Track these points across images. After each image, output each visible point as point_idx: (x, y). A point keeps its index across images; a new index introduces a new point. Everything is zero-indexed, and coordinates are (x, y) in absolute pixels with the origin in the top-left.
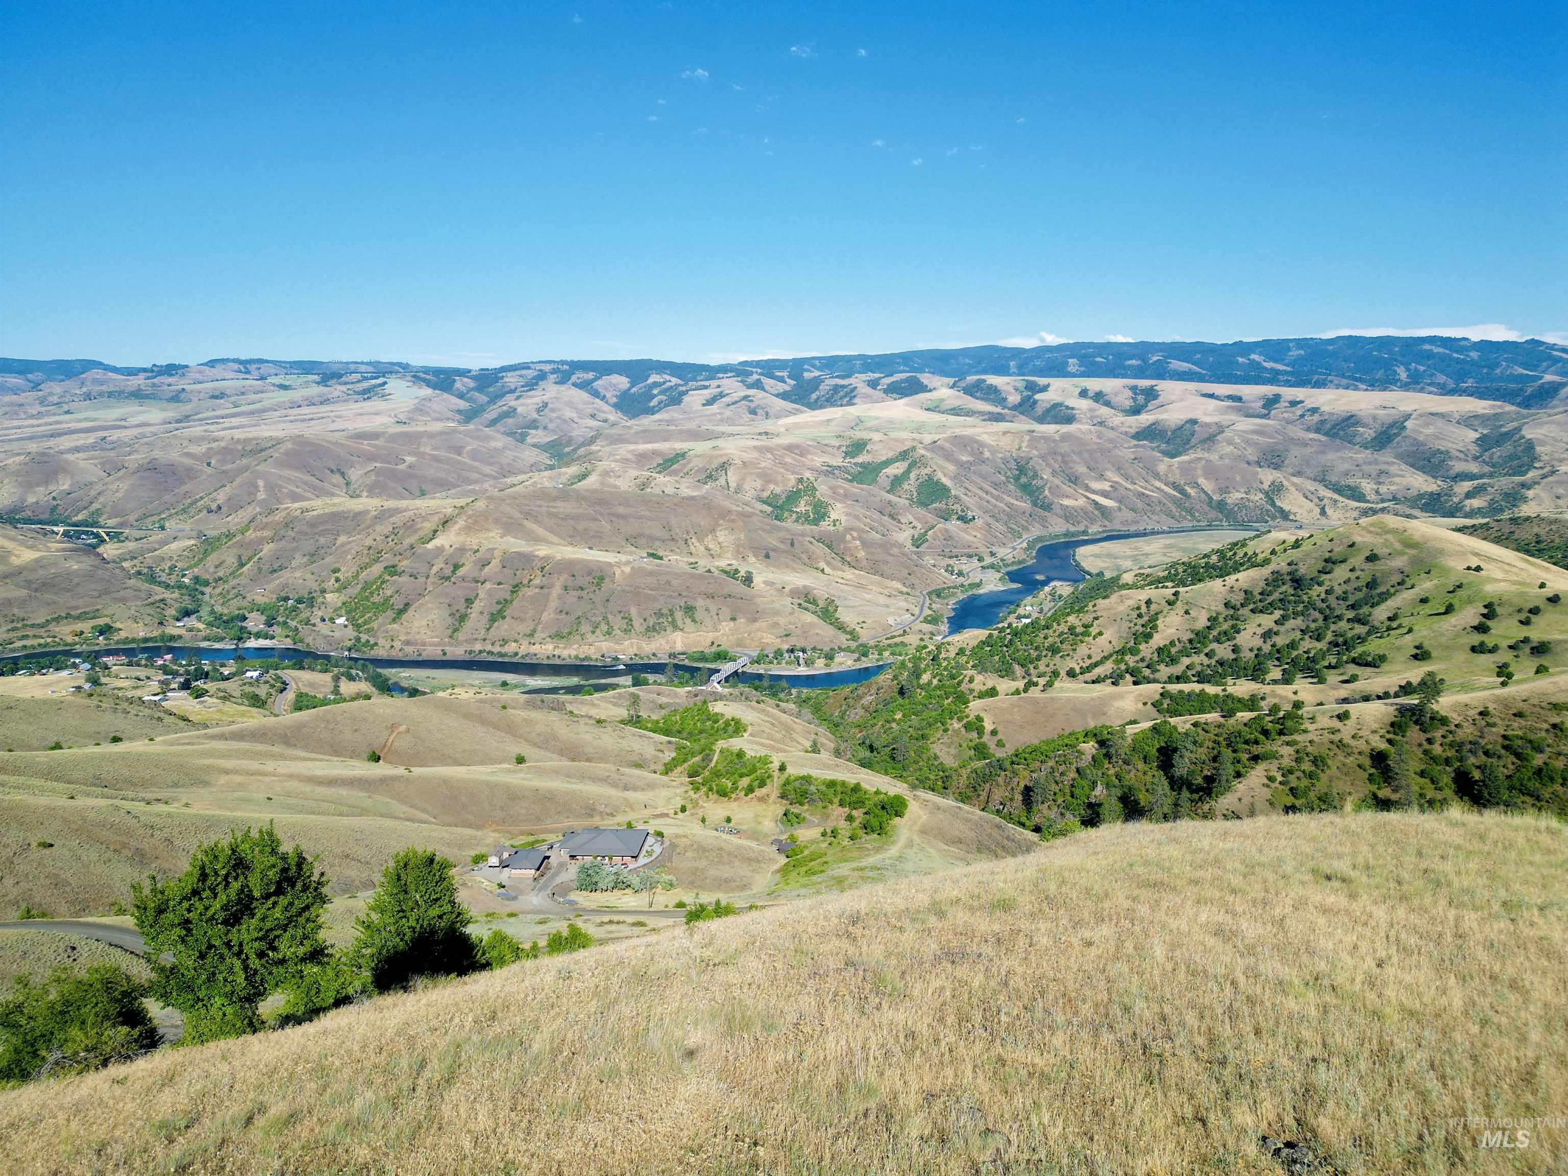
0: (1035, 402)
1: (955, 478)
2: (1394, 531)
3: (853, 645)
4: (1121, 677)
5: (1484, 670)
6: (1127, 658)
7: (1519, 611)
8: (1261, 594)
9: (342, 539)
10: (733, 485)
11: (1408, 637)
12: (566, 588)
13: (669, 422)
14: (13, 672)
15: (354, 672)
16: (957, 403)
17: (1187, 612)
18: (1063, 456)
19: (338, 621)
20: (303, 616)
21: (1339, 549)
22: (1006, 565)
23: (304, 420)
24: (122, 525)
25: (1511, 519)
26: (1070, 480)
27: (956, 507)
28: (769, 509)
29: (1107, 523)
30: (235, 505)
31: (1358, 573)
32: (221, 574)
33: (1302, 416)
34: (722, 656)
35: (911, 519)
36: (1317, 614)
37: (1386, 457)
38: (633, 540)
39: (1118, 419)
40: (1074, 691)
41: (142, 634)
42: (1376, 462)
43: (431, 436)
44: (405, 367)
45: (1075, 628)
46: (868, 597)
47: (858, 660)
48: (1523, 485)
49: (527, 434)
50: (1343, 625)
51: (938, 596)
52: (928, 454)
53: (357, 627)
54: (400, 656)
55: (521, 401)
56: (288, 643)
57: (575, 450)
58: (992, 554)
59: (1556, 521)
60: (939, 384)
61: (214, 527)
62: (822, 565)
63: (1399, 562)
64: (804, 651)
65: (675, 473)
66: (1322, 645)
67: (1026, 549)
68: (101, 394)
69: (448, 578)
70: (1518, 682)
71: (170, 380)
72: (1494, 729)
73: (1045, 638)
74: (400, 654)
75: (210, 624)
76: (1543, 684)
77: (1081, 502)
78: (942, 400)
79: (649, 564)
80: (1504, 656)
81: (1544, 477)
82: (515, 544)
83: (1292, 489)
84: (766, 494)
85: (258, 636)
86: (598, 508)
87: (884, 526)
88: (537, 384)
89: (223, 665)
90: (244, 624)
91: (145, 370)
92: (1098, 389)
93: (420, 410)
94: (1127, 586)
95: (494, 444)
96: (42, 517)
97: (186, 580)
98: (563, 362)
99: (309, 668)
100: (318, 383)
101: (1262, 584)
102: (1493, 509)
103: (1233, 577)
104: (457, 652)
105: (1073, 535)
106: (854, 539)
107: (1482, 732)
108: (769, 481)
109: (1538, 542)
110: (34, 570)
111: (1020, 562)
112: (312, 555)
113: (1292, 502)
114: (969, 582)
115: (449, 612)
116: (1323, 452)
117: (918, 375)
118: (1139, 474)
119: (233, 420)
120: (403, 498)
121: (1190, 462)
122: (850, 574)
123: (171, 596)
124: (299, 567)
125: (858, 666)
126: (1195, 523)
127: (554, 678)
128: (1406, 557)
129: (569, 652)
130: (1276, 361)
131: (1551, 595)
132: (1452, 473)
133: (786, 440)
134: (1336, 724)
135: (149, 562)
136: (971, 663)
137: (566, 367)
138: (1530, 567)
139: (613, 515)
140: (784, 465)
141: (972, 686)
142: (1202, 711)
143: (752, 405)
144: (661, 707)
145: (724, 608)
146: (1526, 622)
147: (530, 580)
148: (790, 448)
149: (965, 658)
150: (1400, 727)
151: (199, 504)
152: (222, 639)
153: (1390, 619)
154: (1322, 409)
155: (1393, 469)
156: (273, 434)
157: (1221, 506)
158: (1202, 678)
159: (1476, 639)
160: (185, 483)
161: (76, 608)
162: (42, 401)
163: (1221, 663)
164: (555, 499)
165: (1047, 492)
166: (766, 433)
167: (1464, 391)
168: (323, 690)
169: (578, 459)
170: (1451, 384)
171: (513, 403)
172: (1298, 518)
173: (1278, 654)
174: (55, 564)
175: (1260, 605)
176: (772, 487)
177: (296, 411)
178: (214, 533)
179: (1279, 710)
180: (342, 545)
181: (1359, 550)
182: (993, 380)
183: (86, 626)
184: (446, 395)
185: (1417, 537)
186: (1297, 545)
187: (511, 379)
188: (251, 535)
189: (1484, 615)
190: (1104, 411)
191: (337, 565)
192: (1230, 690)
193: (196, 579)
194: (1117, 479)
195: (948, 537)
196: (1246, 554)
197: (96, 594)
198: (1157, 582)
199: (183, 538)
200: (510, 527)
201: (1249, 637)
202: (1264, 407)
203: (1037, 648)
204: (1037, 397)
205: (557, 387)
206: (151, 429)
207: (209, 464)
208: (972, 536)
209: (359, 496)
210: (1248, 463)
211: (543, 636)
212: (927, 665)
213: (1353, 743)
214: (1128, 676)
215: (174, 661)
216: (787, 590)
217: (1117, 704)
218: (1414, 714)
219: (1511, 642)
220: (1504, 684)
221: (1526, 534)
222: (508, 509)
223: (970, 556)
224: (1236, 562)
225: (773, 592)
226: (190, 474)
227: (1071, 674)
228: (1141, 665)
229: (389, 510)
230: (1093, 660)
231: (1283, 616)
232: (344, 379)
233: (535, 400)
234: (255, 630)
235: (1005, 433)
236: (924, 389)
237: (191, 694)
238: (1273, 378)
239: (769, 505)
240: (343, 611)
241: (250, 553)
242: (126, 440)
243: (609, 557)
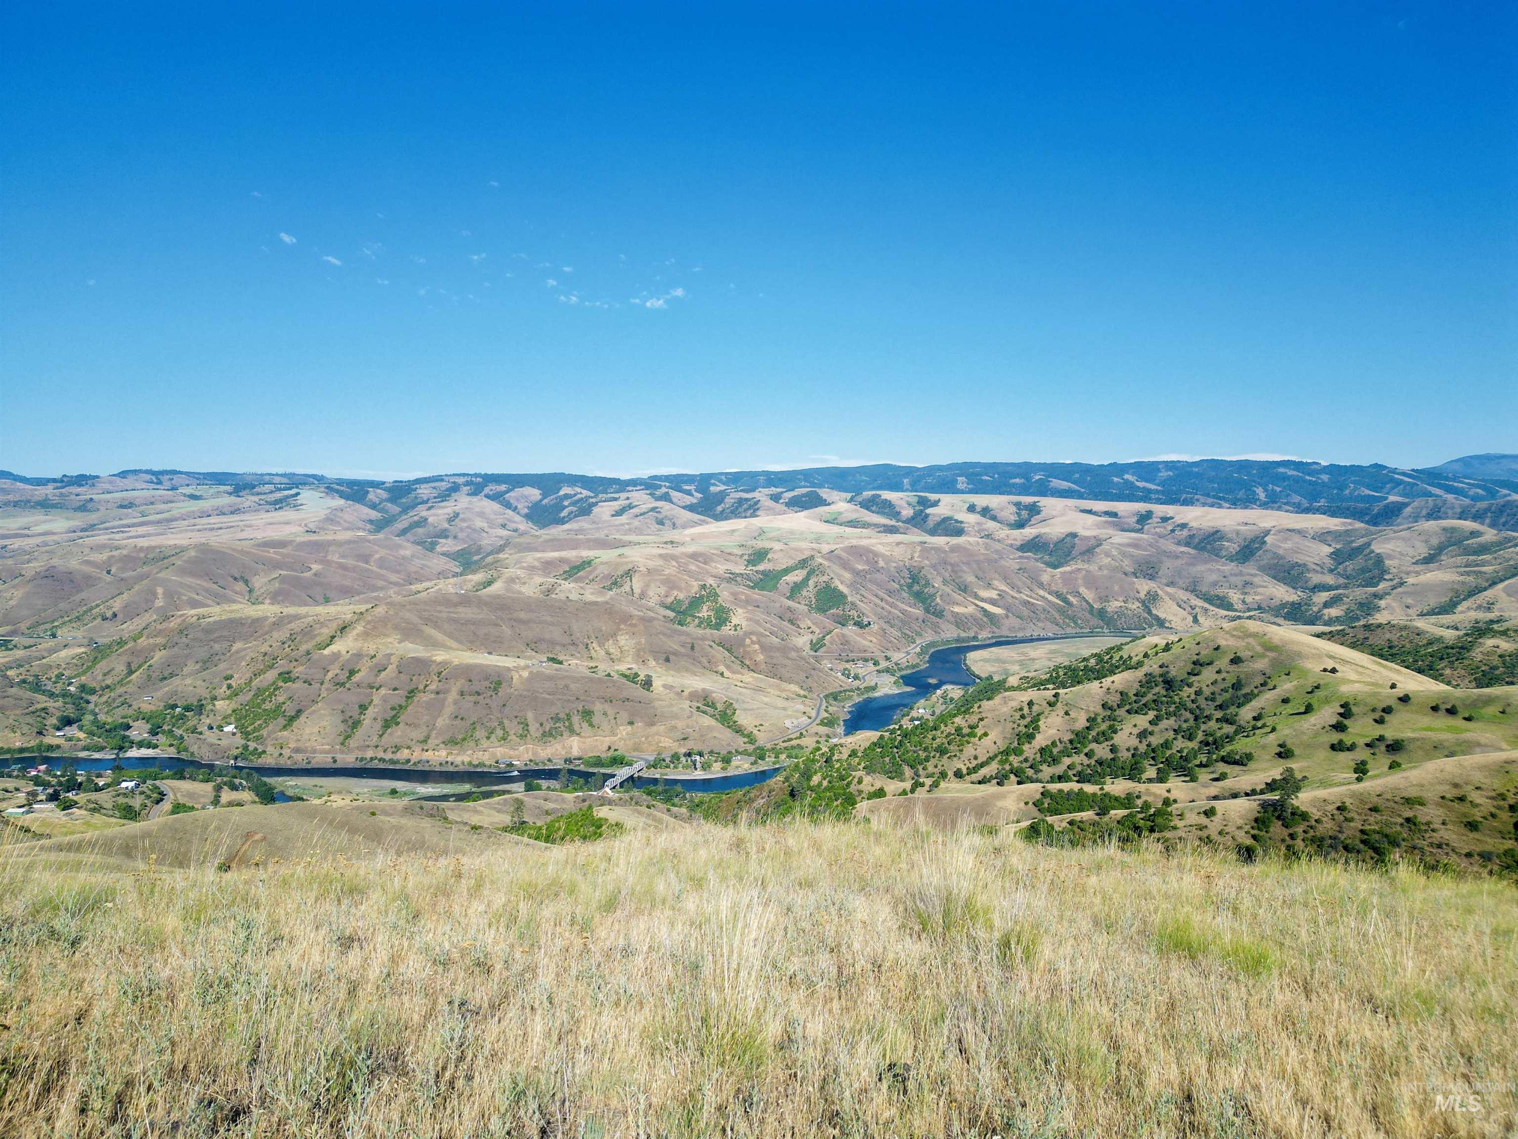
0: (927, 516)
1: (851, 585)
2: (1254, 635)
3: (751, 748)
4: (1006, 777)
5: (1343, 768)
6: (1011, 758)
7: (1374, 710)
8: (1136, 695)
9: (238, 645)
10: (637, 591)
11: (1272, 736)
12: (462, 694)
13: (577, 532)
15: (237, 781)
16: (853, 516)
17: (1067, 713)
18: (952, 565)
19: (226, 729)
20: (190, 724)
21: (1206, 653)
22: (900, 670)
23: (212, 529)
24: (13, 633)
25: (1364, 626)
26: (960, 589)
27: (853, 613)
28: (672, 614)
29: (995, 629)
30: (131, 612)
31: (1224, 675)
32: (108, 682)
33: (1173, 531)
34: (617, 761)
35: (810, 624)
36: (1188, 715)
37: (1250, 569)
38: (534, 645)
39: (1004, 532)
40: (958, 791)
41: (18, 744)
42: (1241, 574)
43: (340, 544)
44: (320, 479)
45: (961, 729)
46: (766, 699)
47: (755, 763)
48: (1376, 596)
49: (436, 544)
50: (1212, 725)
51: (835, 699)
52: (826, 563)
53: (246, 735)
54: (289, 764)
55: (432, 511)
56: (172, 752)
57: (483, 558)
58: (887, 659)
59: (1405, 628)
60: (837, 498)
61: (107, 634)
62: (722, 668)
63: (1261, 665)
64: (701, 754)
65: (580, 580)
66: (1194, 745)
67: (919, 654)
68: (6, 504)
69: (343, 684)
70: (1373, 777)
71: (79, 490)
72: (1352, 824)
73: (934, 739)
74: (289, 762)
75: (91, 734)
76: (1395, 780)
77: (971, 609)
78: (840, 513)
79: (549, 668)
80: (1362, 754)
81: (1394, 588)
82: (413, 650)
83: (1167, 599)
84: (670, 600)
85: (140, 745)
86: (499, 613)
87: (783, 630)
88: (449, 495)
89: (99, 776)
90: (127, 733)
91: (54, 480)
92: (985, 505)
93: (329, 520)
94: (1013, 689)
95: (402, 552)
97: (72, 688)
98: (476, 475)
99: (190, 778)
100: (230, 494)
101: (1136, 686)
102: (1350, 618)
103: (1109, 679)
104: (348, 759)
105: (964, 640)
106: (753, 643)
107: (1340, 827)
108: (672, 588)
109: (1390, 647)
111: (913, 667)
112: (205, 662)
113: (1167, 610)
114: (864, 685)
115: (341, 718)
116: (1193, 565)
117: (818, 490)
118: (1024, 583)
119: (139, 529)
120: (306, 604)
121: (1071, 572)
122: (749, 677)
123: (54, 704)
124: (190, 675)
125: (754, 769)
126: (1078, 630)
127: (445, 785)
128: (1266, 660)
129: (462, 759)
130: (1147, 481)
131: (1401, 695)
132: (1311, 584)
133: (691, 549)
134: (1204, 820)
135: (35, 670)
136: (863, 765)
137: (479, 480)
138: (1382, 669)
139: (515, 620)
140: (690, 573)
141: (861, 787)
142: (1081, 810)
143: (660, 516)
144: (547, 813)
145: (621, 712)
146: (1380, 721)
147: (426, 686)
148: (694, 556)
149: (857, 760)
150: (1264, 822)
151: (94, 611)
152: (101, 749)
153: (1255, 718)
154: (1191, 524)
155: (1256, 580)
156: (177, 542)
157: (1102, 614)
158: (1082, 778)
159: (1335, 737)
160: (82, 591)
163: (1100, 763)
164: (456, 605)
165: (938, 600)
166: (672, 542)
167: (1317, 510)
168: (202, 800)
169: (485, 567)
170: (1306, 504)
171: (424, 514)
172: (1173, 625)
173: (1153, 753)
175: (1135, 706)
176: (675, 593)
177: (205, 520)
178: (106, 640)
179: (1150, 807)
180: (237, 652)
181: (1224, 653)
182: (887, 495)
184: (358, 506)
185: (1276, 641)
186: (1167, 648)
187: (424, 491)
188: (143, 642)
189: (1341, 714)
190: (991, 525)
191: (229, 672)
192: (1108, 788)
193: (83, 688)
194: (1003, 588)
195: (845, 642)
196: (1121, 657)
198: (1039, 684)
199: (73, 645)
200: (409, 632)
201: (1125, 737)
202: (1138, 522)
203: (925, 749)
204: (929, 511)
205: (469, 498)
206: (55, 537)
207: (109, 572)
208: (867, 641)
209: (262, 603)
210: (1126, 574)
211: (437, 742)
212: (820, 767)
213: (1220, 839)
214: (1012, 776)
215: (48, 772)
216: (686, 693)
217: (1000, 804)
218: (1275, 810)
219: (1368, 740)
220: (1359, 780)
221: (1379, 639)
222: (408, 615)
223: (866, 660)
224: (1112, 665)
225: (672, 695)
226: (89, 581)
227: (958, 774)
228: (1024, 765)
229: (288, 616)
230: (979, 761)
231: (1157, 717)
232: (257, 489)
233: (446, 511)
234: (138, 739)
235: (898, 544)
236: (823, 503)
237: (58, 806)
238: (1146, 497)
239: (673, 611)
240: (233, 719)
241: (142, 660)
242: (27, 548)
243: (507, 662)
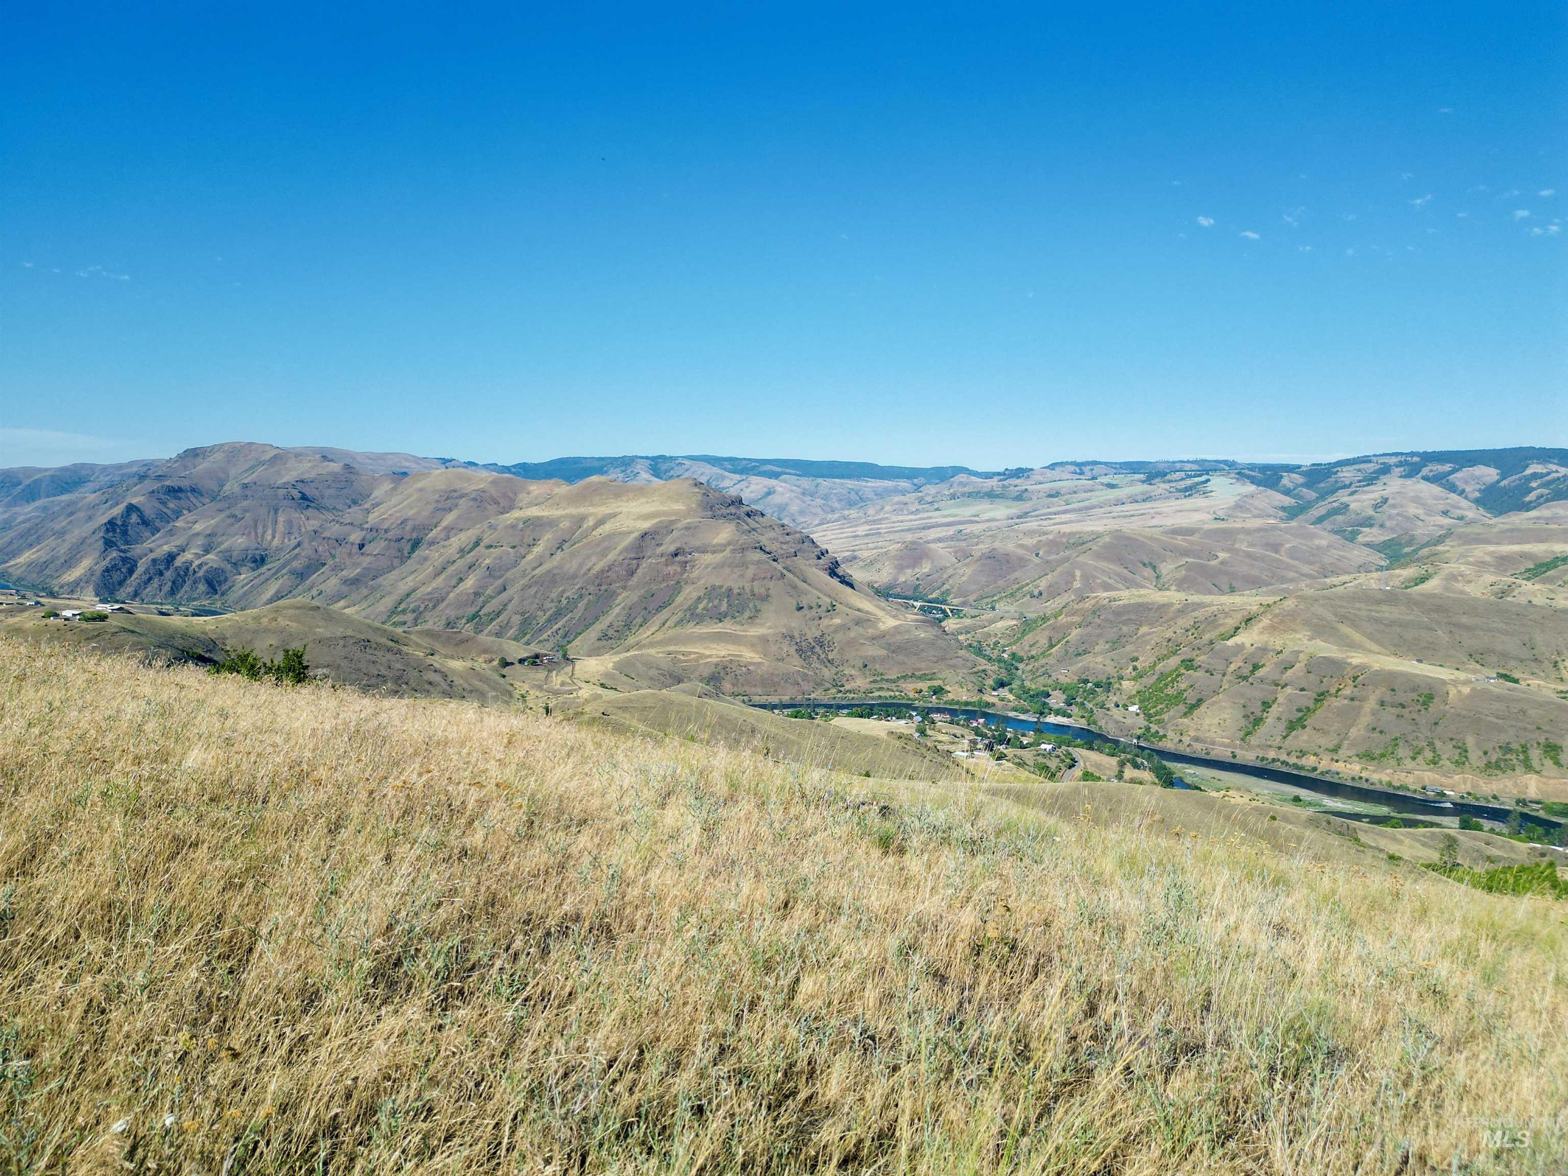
9: (1144, 629)
12: (1382, 703)
13: (1548, 520)
14: (869, 716)
15: (1139, 760)
19: (1131, 709)
20: (1099, 699)
23: (1125, 517)
24: (964, 604)
30: (1053, 592)
32: (1033, 653)
38: (1479, 657)
41: (965, 698)
43: (1248, 532)
44: (1231, 465)
49: (1359, 533)
53: (1149, 717)
54: (1188, 752)
55: (1355, 497)
56: (1082, 724)
57: (1415, 551)
61: (1034, 609)
65: (1551, 580)
68: (963, 495)
69: (1245, 678)
71: (1017, 481)
74: (1188, 750)
75: (1019, 697)
79: (1498, 687)
82: (1326, 649)
85: (1058, 713)
86: (1434, 615)
88: (1377, 478)
89: (1023, 735)
90: (1047, 700)
91: (999, 474)
93: (1239, 507)
95: (1317, 542)
96: (908, 593)
97: (1005, 656)
98: (1412, 454)
99: (1098, 750)
100: (1143, 482)
104: (1248, 757)
110: (893, 635)
112: (1114, 643)
115: (1243, 713)
119: (1063, 516)
120: (1210, 593)
123: (992, 668)
124: (1101, 653)
127: (1357, 803)
129: (1380, 777)
135: (979, 637)
137: (1416, 459)
139: (1455, 625)
144: (1489, 859)
147: (1339, 690)
151: (1024, 589)
152: (1027, 711)
156: (1095, 529)
160: (1016, 570)
161: (920, 670)
162: (921, 501)
164: (1379, 602)
168: (1108, 772)
169: (1418, 560)
171: (1345, 499)
174: (908, 631)
177: (1119, 508)
178: (1033, 616)
180: (1143, 636)
183: (924, 686)
184: (1270, 492)
187: (1347, 474)
188: (1062, 619)
191: (1135, 654)
193: (1013, 655)
197: (935, 659)
199: (1007, 618)
200: (1321, 629)
205: (1402, 481)
206: (997, 523)
207: (1037, 555)
209: (1168, 589)
211: (1350, 753)
215: (985, 725)
222: (1320, 611)
226: (1022, 562)
229: (1193, 604)
232: (1169, 477)
233: (1372, 496)
234: (1056, 707)
237: (992, 756)
240: (1137, 700)
241: (1060, 636)
242: (976, 532)
243: (1443, 674)
